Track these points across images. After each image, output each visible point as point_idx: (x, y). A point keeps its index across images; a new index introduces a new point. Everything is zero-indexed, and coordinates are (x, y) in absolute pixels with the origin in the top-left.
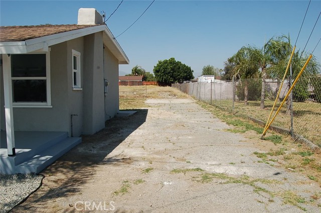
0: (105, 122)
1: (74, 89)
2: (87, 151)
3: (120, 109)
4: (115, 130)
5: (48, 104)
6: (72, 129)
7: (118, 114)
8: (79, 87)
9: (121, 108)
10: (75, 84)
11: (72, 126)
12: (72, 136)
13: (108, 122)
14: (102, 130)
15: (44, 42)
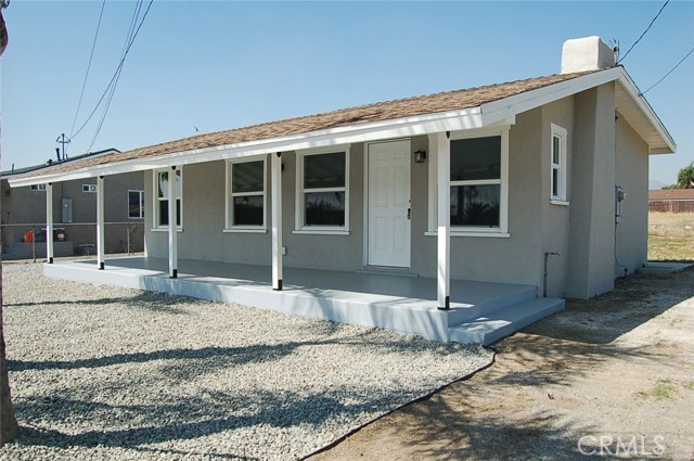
0: (615, 281)
1: (553, 202)
2: (576, 324)
3: (649, 258)
4: (639, 296)
5: (502, 230)
6: (545, 281)
7: (644, 266)
8: (562, 198)
9: (652, 256)
10: (555, 193)
11: (545, 275)
12: (545, 296)
13: (620, 281)
14: (609, 293)
15: (509, 107)
